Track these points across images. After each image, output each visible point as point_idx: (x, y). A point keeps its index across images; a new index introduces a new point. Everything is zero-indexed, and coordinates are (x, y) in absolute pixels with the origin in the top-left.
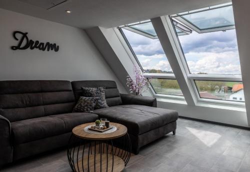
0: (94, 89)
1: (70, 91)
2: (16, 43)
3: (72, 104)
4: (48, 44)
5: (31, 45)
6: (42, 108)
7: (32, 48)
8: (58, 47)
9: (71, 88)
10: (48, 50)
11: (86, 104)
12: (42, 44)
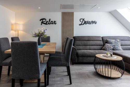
0: (113, 40)
1: (101, 41)
2: (80, 23)
4: (92, 21)
5: (86, 23)
7: (86, 24)
8: (96, 22)
9: (101, 40)
10: (92, 24)
11: (108, 47)
12: (90, 22)
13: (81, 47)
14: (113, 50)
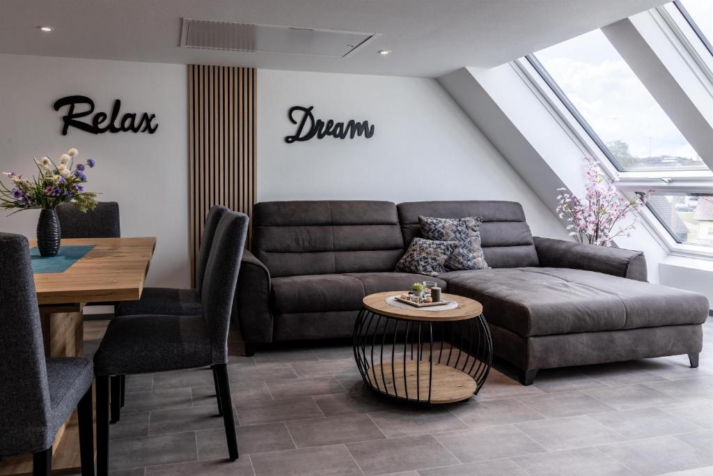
0: (450, 222)
1: (392, 224)
2: (292, 130)
3: (395, 253)
4: (351, 123)
5: (320, 129)
6: (331, 257)
7: (320, 137)
8: (373, 127)
9: (394, 218)
10: (352, 137)
11: (424, 255)
12: (340, 125)
13: (294, 260)
14: (448, 267)
